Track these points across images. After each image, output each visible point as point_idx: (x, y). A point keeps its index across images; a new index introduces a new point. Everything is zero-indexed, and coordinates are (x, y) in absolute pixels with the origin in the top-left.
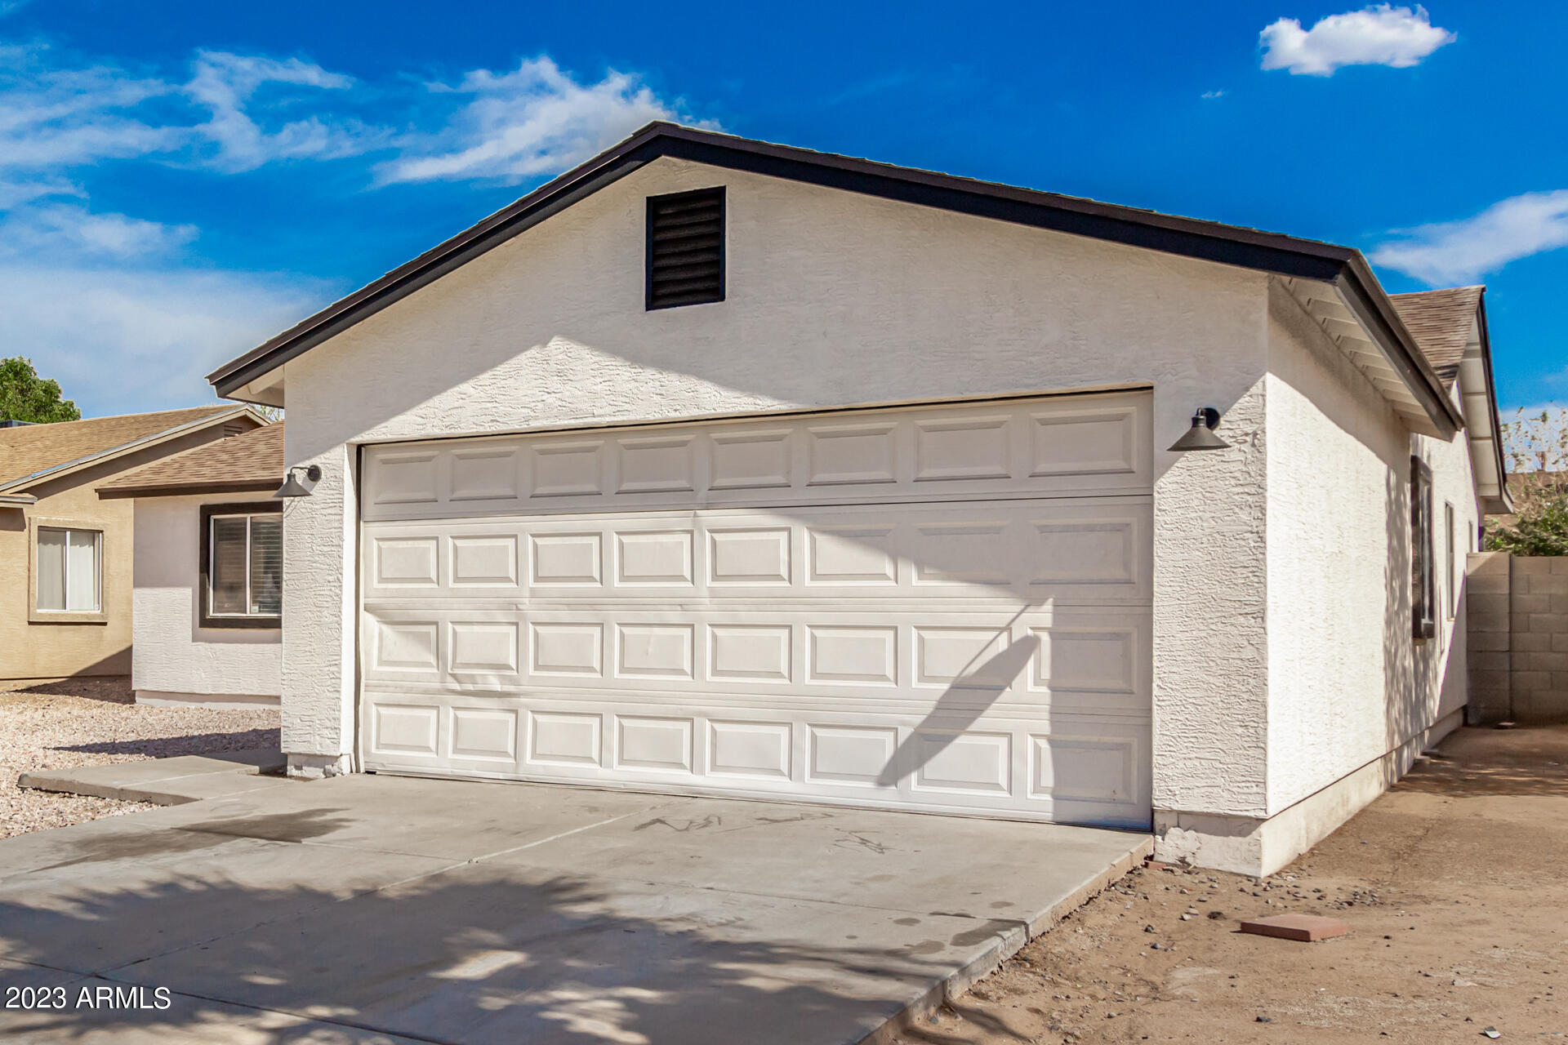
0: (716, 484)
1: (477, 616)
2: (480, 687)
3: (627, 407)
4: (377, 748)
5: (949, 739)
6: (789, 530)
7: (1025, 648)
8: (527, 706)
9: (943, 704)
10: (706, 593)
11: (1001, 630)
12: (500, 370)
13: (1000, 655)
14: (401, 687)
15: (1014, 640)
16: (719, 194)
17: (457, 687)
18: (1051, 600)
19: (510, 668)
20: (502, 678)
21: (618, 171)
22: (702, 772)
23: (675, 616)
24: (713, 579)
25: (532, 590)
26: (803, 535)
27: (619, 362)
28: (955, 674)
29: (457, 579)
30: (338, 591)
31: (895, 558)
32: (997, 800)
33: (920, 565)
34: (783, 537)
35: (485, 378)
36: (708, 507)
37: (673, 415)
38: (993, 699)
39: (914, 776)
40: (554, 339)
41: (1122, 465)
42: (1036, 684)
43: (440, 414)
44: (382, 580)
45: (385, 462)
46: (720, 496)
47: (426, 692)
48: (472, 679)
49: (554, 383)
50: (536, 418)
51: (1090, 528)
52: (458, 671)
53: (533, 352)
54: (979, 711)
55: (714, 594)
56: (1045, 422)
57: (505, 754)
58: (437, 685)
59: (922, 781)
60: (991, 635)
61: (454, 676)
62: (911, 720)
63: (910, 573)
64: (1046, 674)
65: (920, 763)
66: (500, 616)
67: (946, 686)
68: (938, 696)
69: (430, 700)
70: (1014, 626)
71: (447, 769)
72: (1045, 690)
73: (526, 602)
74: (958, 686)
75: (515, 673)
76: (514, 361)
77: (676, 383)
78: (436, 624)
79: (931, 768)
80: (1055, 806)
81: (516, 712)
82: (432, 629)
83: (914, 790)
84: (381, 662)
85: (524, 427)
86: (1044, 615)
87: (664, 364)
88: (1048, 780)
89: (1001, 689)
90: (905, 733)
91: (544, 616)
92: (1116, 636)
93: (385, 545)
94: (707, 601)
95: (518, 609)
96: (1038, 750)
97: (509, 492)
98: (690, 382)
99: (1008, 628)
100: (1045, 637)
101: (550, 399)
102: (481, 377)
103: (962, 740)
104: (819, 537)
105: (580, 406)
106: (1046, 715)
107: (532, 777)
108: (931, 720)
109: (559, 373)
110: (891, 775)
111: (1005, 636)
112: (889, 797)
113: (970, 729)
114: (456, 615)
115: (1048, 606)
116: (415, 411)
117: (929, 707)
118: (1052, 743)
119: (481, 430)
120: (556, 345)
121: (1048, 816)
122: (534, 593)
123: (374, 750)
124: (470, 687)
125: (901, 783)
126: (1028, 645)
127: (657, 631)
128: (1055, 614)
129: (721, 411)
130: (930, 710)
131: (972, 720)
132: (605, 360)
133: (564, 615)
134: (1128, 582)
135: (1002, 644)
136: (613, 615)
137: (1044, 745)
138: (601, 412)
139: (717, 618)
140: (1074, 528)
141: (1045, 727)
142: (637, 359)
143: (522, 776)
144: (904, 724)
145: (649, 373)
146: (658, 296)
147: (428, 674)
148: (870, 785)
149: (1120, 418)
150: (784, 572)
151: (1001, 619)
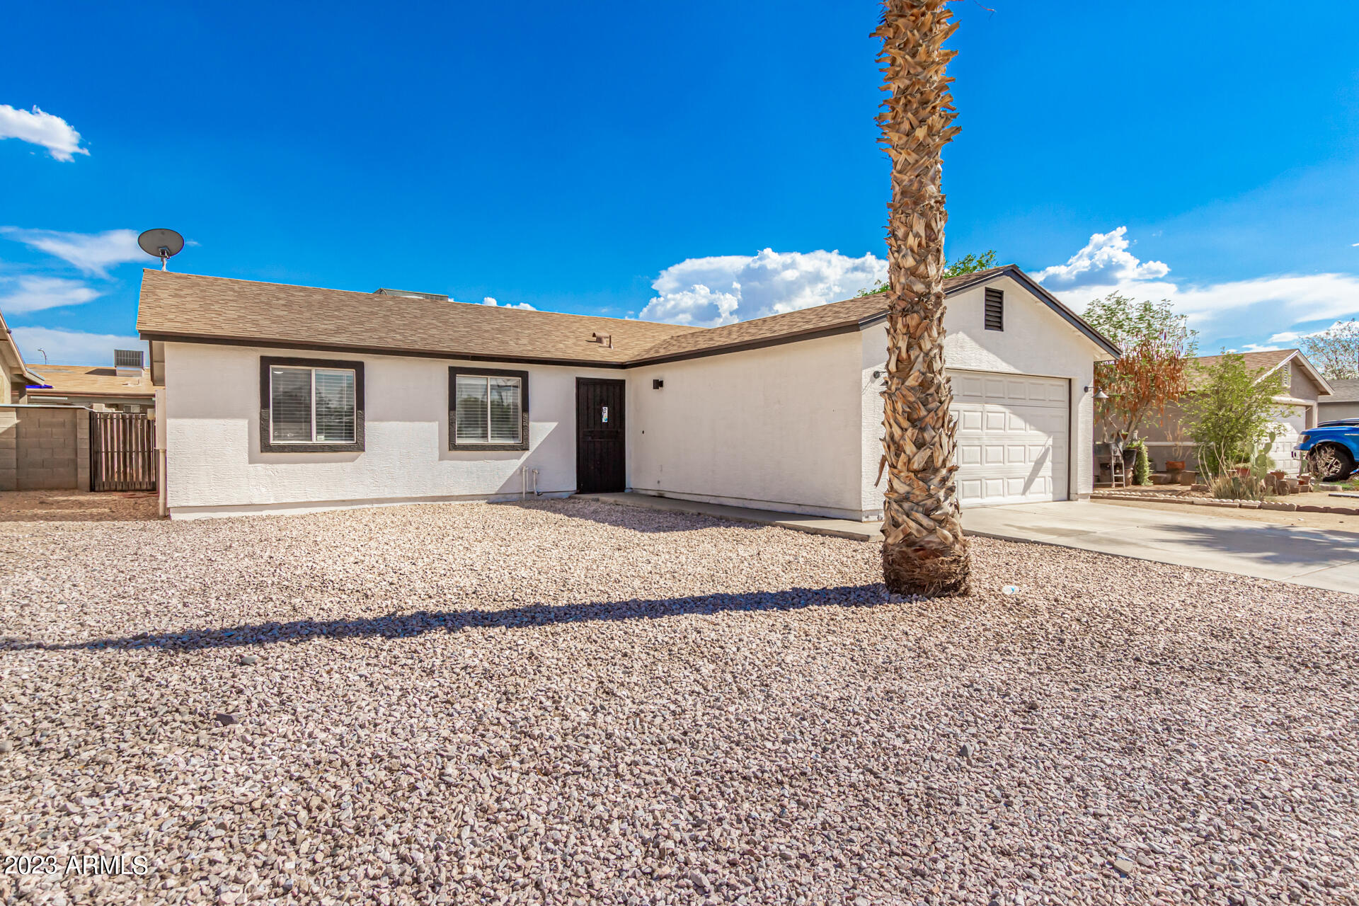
0: (987, 395)
3: (980, 364)
6: (1005, 413)
13: (1044, 453)
15: (1046, 447)
16: (1002, 292)
18: (1052, 437)
22: (984, 498)
23: (977, 442)
24: (986, 429)
26: (1008, 414)
27: (978, 347)
28: (1035, 460)
31: (1026, 423)
32: (1043, 497)
33: (1030, 425)
36: (986, 403)
37: (991, 370)
38: (1042, 467)
39: (1028, 491)
40: (960, 332)
41: (1064, 400)
42: (1049, 461)
46: (988, 399)
49: (959, 351)
50: (954, 363)
53: (953, 336)
54: (1039, 471)
55: (986, 434)
59: (1030, 493)
60: (1042, 447)
62: (1027, 474)
63: (1028, 427)
64: (1051, 458)
65: (1029, 487)
67: (1034, 463)
68: (1032, 466)
72: (1051, 463)
76: (947, 339)
77: (992, 358)
79: (1032, 488)
80: (1053, 497)
87: (988, 349)
88: (1051, 489)
89: (1043, 464)
90: (1026, 479)
94: (984, 437)
96: (1049, 481)
98: (995, 358)
99: (1045, 444)
100: (1051, 448)
101: (958, 357)
103: (1037, 479)
104: (1011, 415)
105: (967, 361)
106: (1051, 470)
108: (1031, 474)
109: (961, 347)
110: (1024, 492)
112: (1023, 500)
113: (1038, 476)
117: (1031, 470)
118: (1052, 478)
120: (960, 335)
121: (1051, 499)
125: (1026, 494)
126: (1048, 450)
127: (972, 448)
128: (1053, 441)
132: (974, 344)
135: (1044, 449)
138: (973, 365)
139: (987, 442)
140: (1056, 416)
141: (1051, 474)
142: (982, 346)
144: (1026, 476)
145: (985, 352)
146: (986, 325)
148: (1020, 496)
149: (1064, 386)
150: (1003, 428)
151: (1043, 443)
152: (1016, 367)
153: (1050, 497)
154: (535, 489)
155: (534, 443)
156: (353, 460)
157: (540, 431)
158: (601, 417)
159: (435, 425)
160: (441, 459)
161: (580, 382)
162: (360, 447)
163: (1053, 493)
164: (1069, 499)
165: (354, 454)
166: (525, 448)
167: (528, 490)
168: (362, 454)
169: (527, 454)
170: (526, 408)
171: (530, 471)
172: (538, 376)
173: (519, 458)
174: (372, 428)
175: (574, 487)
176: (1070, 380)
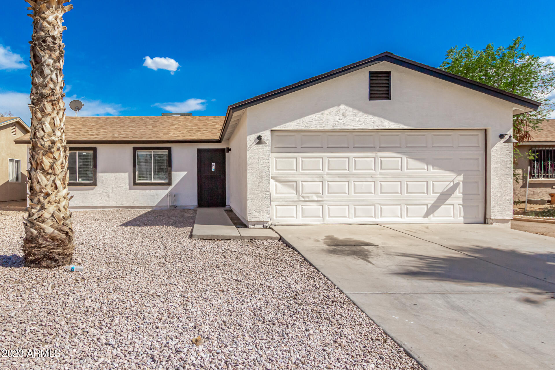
0: (381, 146)
1: (309, 180)
2: (310, 199)
3: (363, 125)
4: (276, 218)
5: (440, 206)
6: (401, 158)
7: (456, 185)
8: (326, 204)
9: (439, 199)
10: (378, 173)
11: (451, 181)
12: (324, 112)
13: (452, 187)
14: (284, 200)
15: (455, 183)
16: (389, 73)
17: (303, 199)
18: (462, 175)
19: (320, 194)
20: (317, 197)
21: (374, 63)
22: (378, 218)
23: (369, 179)
24: (380, 170)
25: (327, 173)
26: (405, 158)
27: (361, 113)
28: (441, 191)
29: (303, 169)
30: (268, 173)
31: (427, 164)
32: (451, 220)
33: (433, 166)
34: (400, 159)
35: (319, 114)
36: (379, 152)
37: (377, 128)
38: (450, 197)
39: (432, 215)
40: (342, 105)
41: (477, 145)
42: (459, 193)
43: (304, 123)
44: (277, 169)
45: (278, 136)
46: (382, 149)
47: (293, 201)
48: (308, 197)
49: (341, 117)
50: (336, 126)
51: (471, 159)
52: (303, 195)
53: (335, 108)
54: (446, 200)
55: (380, 173)
56: (461, 135)
57: (320, 217)
58: (297, 199)
59: (434, 216)
60: (449, 183)
61: (302, 196)
62: (430, 202)
63: (431, 167)
64: (461, 191)
65: (433, 212)
66: (317, 180)
67: (439, 194)
68: (437, 197)
69: (294, 203)
70: (454, 180)
71: (301, 223)
72: (461, 194)
73: (325, 176)
74: (442, 194)
75: (322, 195)
76: (328, 110)
77: (377, 119)
78: (296, 182)
79: (436, 213)
80: (464, 220)
81: (322, 206)
82: (295, 184)
83: (432, 219)
84: (277, 193)
85: (332, 128)
86: (461, 178)
87: (374, 114)
88: (462, 214)
89: (451, 195)
90: (429, 206)
91: (330, 179)
92: (476, 182)
93: (278, 160)
94: (379, 175)
95: (323, 177)
96: (460, 208)
97: (320, 146)
98: (382, 120)
99: (453, 181)
100: (461, 183)
101: (341, 121)
102: (318, 114)
103: (442, 207)
104: (409, 159)
105: (349, 124)
106: (462, 200)
107: (329, 223)
108: (435, 202)
109: (343, 115)
110: (427, 215)
111: (452, 183)
112: (426, 220)
113: (444, 204)
114: (303, 179)
115: (462, 176)
116: (295, 121)
117: (435, 199)
118: (463, 206)
119: (318, 128)
120: (342, 107)
121: (462, 222)
122: (328, 173)
123: (275, 219)
124: (307, 199)
125: (429, 217)
126: (458, 184)
127: (364, 183)
128: (464, 178)
129: (390, 128)
130: (435, 200)
131: (445, 202)
132: (357, 112)
133: (338, 179)
134: (479, 171)
135: (452, 184)
136: (352, 179)
137: (461, 206)
138: (356, 126)
139: (382, 179)
140: (468, 159)
141: (461, 203)
142: (366, 112)
143: (325, 222)
144: (429, 203)
145: (370, 116)
146: (372, 97)
147: (294, 196)
148: (422, 218)
149: (477, 135)
150: (400, 168)
151: (452, 179)
152: (405, 125)
153: (461, 220)
154: (174, 204)
155: (175, 182)
156: (92, 189)
157: (178, 176)
158: (211, 168)
159: (127, 174)
160: (130, 189)
161: (199, 151)
162: (95, 184)
163: (464, 217)
164: (485, 223)
165: (93, 187)
166: (169, 184)
167: (171, 205)
168: (96, 187)
169: (171, 188)
170: (170, 165)
171: (172, 195)
172: (176, 149)
173: (167, 189)
174: (100, 176)
175: (196, 204)
176: (486, 130)
